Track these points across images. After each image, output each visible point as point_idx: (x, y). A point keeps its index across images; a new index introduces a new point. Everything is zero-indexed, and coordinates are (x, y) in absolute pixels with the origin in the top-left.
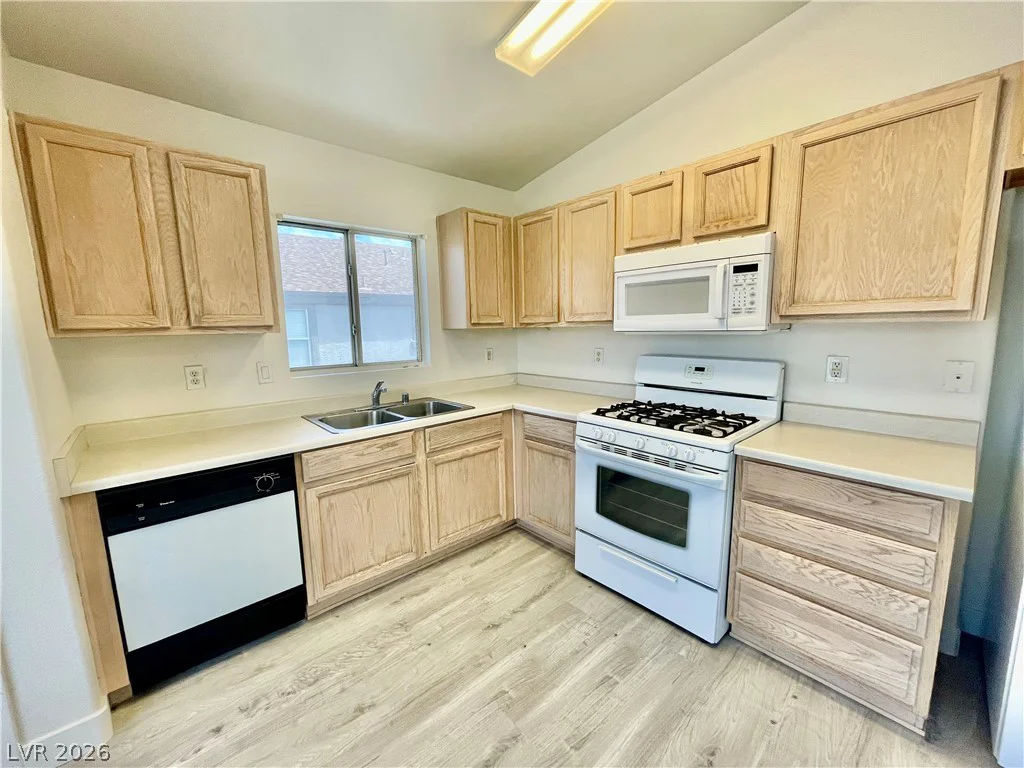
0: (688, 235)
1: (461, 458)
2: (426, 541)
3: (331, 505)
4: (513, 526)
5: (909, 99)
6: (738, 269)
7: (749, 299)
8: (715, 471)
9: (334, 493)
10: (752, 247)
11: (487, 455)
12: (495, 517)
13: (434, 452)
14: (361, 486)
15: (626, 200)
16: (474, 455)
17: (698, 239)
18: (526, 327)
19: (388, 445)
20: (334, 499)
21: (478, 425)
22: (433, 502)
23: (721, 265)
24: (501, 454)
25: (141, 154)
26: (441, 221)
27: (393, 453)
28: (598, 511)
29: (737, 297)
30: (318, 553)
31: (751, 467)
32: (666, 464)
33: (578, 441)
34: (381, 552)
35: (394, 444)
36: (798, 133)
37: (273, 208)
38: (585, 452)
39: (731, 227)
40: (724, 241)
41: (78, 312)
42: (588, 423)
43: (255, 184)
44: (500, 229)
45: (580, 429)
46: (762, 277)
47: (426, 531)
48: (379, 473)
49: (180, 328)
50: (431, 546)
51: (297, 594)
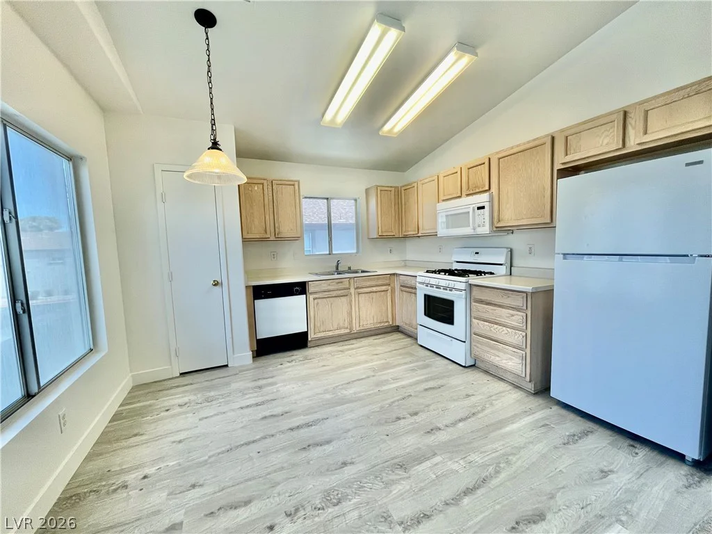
0: (464, 194)
1: (370, 293)
2: (354, 326)
3: (318, 303)
4: (397, 329)
5: (529, 142)
6: (479, 208)
7: (483, 221)
8: (461, 290)
9: (319, 298)
10: (483, 199)
11: (383, 293)
12: (386, 322)
13: (357, 288)
14: (328, 297)
15: (441, 179)
16: (376, 292)
17: (468, 195)
18: (406, 237)
19: (339, 283)
20: (319, 301)
21: (378, 279)
22: (357, 309)
23: (472, 206)
24: (389, 293)
25: (265, 182)
26: (367, 191)
27: (341, 286)
28: (425, 314)
29: (479, 220)
30: (312, 321)
31: (474, 289)
32: (446, 290)
33: (418, 284)
34: (336, 327)
35: (341, 282)
36: (497, 153)
37: (301, 194)
38: (421, 289)
39: (477, 191)
40: (474, 196)
41: (248, 233)
42: (422, 276)
43: (297, 187)
44: (393, 192)
45: (419, 279)
46: (487, 211)
47: (354, 321)
48: (334, 293)
49: (272, 238)
50: (356, 328)
51: (305, 334)
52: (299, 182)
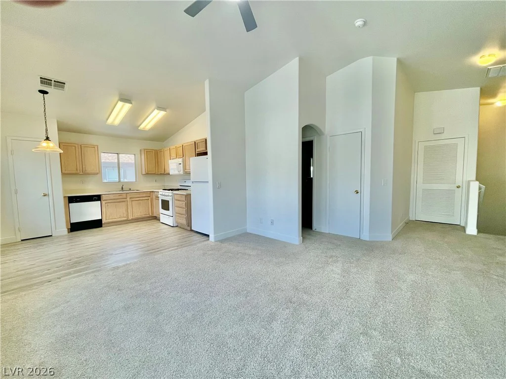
1: (139, 200)
2: (130, 216)
3: (108, 205)
4: (155, 218)
8: (170, 196)
10: (181, 160)
11: (146, 201)
12: (148, 214)
13: (131, 198)
14: (114, 202)
16: (141, 200)
19: (121, 195)
20: (109, 204)
21: (144, 194)
22: (131, 208)
23: (178, 163)
24: (150, 201)
25: (77, 146)
26: (141, 151)
27: (121, 197)
28: (162, 208)
29: (180, 169)
30: (105, 214)
32: (167, 197)
33: (159, 196)
34: (119, 217)
35: (123, 195)
37: (100, 151)
38: (161, 198)
41: (65, 170)
42: (161, 192)
43: (96, 148)
44: (154, 153)
45: (160, 193)
46: (181, 165)
47: (129, 214)
48: (118, 200)
49: (81, 173)
50: (130, 218)
51: (100, 221)
52: (97, 146)
